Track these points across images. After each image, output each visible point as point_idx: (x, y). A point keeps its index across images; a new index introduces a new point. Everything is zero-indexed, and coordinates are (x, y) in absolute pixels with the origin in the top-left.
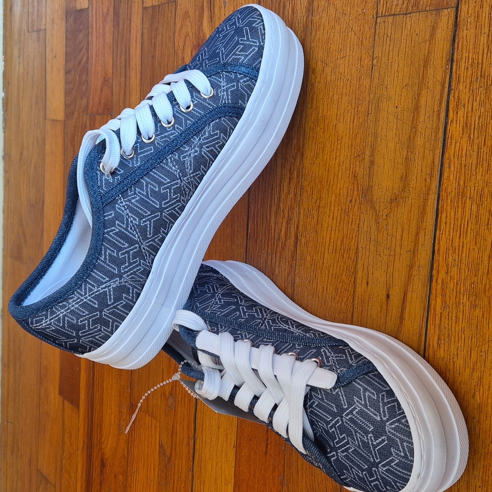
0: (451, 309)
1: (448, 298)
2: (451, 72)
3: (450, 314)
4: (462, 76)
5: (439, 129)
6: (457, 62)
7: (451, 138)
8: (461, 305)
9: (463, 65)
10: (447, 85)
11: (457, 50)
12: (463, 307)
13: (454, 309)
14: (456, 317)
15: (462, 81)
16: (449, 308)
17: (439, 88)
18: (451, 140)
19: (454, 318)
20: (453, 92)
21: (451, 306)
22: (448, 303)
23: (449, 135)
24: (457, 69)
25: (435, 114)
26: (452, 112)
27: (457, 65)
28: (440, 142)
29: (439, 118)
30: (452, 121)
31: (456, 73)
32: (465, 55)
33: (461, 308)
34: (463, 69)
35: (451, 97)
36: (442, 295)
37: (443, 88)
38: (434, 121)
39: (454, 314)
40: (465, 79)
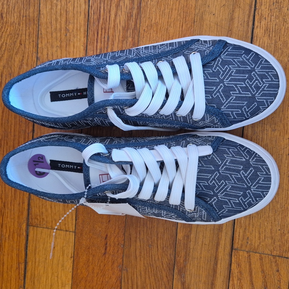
0: (258, 134)
1: (257, 128)
3: (258, 137)
4: (263, 1)
5: (248, 31)
7: (257, 36)
8: (266, 131)
10: (253, 6)
12: (267, 131)
13: (261, 134)
14: (262, 138)
15: (263, 4)
16: (257, 134)
17: (247, 8)
18: (257, 38)
19: (261, 139)
20: (257, 10)
21: (258, 132)
22: (256, 131)
23: (255, 35)
25: (246, 23)
26: (257, 22)
28: (249, 39)
29: (248, 25)
30: (257, 27)
33: (266, 132)
35: (256, 13)
36: (252, 127)
37: (251, 7)
38: (245, 27)
39: (261, 137)
40: (265, 3)
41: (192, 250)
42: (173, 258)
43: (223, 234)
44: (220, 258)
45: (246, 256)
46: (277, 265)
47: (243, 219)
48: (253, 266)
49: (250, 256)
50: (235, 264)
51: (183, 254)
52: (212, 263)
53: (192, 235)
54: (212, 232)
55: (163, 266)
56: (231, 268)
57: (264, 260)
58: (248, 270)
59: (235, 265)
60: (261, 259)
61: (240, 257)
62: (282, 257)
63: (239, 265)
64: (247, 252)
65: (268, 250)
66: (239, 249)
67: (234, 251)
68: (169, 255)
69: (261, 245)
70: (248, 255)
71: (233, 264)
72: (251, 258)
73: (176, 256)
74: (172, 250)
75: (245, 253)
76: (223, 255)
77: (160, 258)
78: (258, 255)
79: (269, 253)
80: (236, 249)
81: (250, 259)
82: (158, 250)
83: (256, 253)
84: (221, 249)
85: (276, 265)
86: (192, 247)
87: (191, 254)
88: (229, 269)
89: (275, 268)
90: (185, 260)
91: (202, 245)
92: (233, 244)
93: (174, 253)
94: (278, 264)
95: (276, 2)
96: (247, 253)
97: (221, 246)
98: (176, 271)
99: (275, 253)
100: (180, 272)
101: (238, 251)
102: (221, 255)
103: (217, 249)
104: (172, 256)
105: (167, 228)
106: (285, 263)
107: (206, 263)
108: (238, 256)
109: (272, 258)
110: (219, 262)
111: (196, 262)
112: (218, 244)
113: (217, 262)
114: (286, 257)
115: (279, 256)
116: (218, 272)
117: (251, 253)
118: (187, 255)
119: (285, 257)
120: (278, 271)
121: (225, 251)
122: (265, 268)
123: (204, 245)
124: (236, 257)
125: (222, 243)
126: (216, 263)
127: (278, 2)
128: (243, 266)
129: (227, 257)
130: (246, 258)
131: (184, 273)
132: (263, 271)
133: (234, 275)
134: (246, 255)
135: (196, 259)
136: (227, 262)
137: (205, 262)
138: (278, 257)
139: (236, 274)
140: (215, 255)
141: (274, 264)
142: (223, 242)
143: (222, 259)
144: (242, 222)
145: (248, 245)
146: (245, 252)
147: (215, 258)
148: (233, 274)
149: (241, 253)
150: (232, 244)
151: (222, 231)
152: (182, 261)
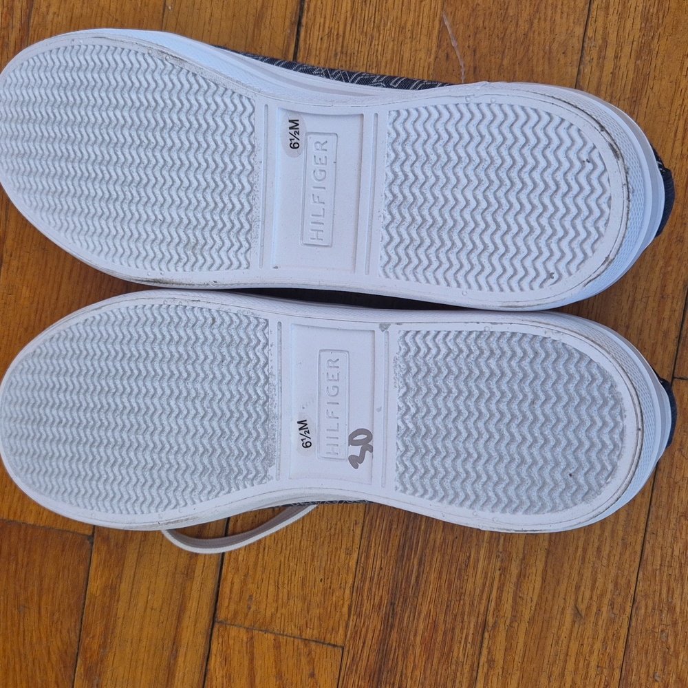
2: (298, 40)
4: (314, 47)
6: (306, 27)
9: (316, 33)
11: (308, 12)
15: (314, 53)
24: (306, 37)
27: (306, 32)
31: (305, 40)
32: (320, 20)
34: (316, 39)
40: (318, 52)
41: (120, 620)
42: (74, 638)
43: (196, 585)
44: (184, 642)
45: (245, 639)
46: (311, 662)
47: (242, 552)
48: (258, 663)
49: (252, 638)
50: (218, 656)
51: (98, 629)
52: (166, 653)
53: (123, 586)
54: (169, 579)
55: (49, 659)
56: (208, 668)
57: (282, 650)
58: (246, 672)
59: (218, 660)
60: (277, 646)
61: (231, 642)
62: (323, 643)
63: (226, 660)
64: (247, 629)
65: (293, 627)
66: (229, 622)
67: (217, 626)
68: (64, 632)
69: (279, 615)
70: (250, 635)
71: (213, 657)
72: (256, 644)
73: (83, 636)
74: (73, 620)
75: (243, 631)
76: (192, 634)
77: (44, 640)
78: (271, 637)
79: (297, 633)
80: (221, 622)
81: (252, 646)
82: (39, 620)
83: (266, 631)
84: (187, 622)
85: (309, 662)
86: (120, 614)
87: (118, 631)
88: (204, 668)
89: (306, 669)
90: (103, 645)
91: (145, 611)
92: (215, 610)
93: (78, 627)
94: (314, 660)
95: (342, 52)
96: (247, 632)
97: (188, 613)
98: (80, 670)
99: (308, 633)
100: (89, 673)
101: (226, 629)
102: (186, 635)
103: (179, 620)
104: (73, 635)
105: (64, 568)
106: (329, 657)
107: (152, 652)
108: (226, 638)
109: (301, 646)
110: (182, 651)
111: (128, 649)
112: (182, 610)
113: (177, 651)
114: (332, 642)
115: (316, 641)
116: (179, 675)
117: (256, 632)
118: (108, 631)
119: (329, 644)
120: (312, 675)
121: (198, 625)
122: (284, 669)
123: (149, 610)
124: (220, 640)
125: (192, 605)
126: (174, 654)
127: (346, 54)
128: (235, 663)
129: (201, 641)
130: (244, 645)
131: (100, 675)
132: (279, 675)
133: (214, 683)
134: (244, 635)
135: (129, 644)
136: (201, 651)
137: (149, 651)
138: (314, 643)
139: (219, 680)
140: (172, 633)
141: (304, 660)
142: (195, 605)
143: (190, 644)
144: (240, 558)
145: (249, 614)
146: (242, 629)
147: (174, 643)
148: (211, 679)
149: (233, 631)
150: (213, 609)
151: (192, 579)
152: (95, 647)
